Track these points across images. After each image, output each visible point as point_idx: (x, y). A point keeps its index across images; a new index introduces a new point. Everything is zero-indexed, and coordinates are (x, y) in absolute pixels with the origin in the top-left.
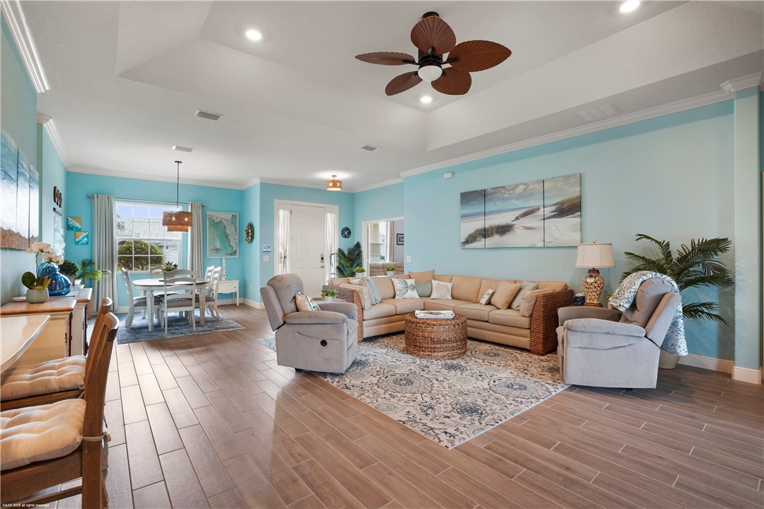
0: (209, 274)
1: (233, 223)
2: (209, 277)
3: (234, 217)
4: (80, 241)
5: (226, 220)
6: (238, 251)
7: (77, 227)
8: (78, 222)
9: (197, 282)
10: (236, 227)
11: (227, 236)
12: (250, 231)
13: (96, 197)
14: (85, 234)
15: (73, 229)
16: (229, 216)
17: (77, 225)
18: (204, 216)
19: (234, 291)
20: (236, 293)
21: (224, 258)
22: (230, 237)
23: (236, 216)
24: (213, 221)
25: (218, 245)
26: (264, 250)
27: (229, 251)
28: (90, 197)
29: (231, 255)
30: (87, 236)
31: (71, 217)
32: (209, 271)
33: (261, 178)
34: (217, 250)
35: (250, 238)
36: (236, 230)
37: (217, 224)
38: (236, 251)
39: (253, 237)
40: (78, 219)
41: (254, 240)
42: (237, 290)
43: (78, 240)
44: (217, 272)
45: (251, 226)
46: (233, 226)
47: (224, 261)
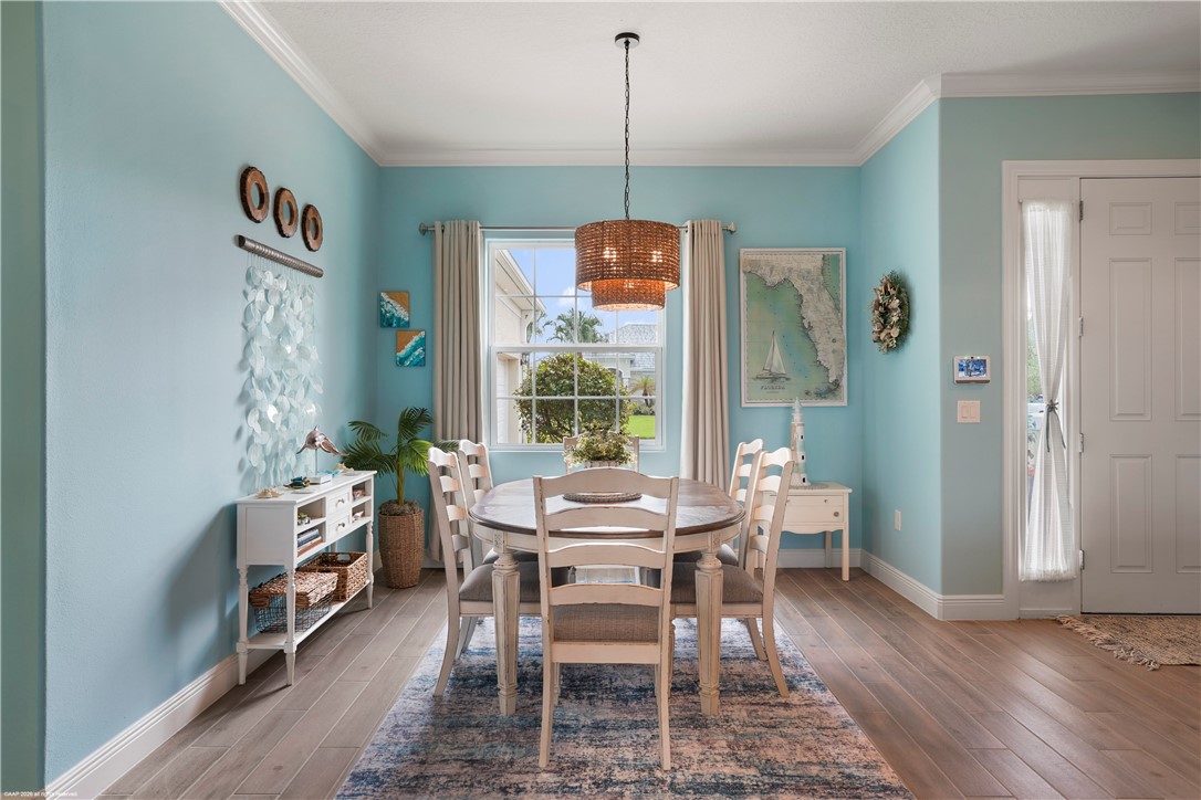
0: (746, 470)
1: (825, 286)
2: (744, 483)
3: (829, 262)
4: (406, 358)
5: (806, 275)
6: (844, 382)
7: (399, 319)
8: (402, 304)
9: (680, 523)
10: (835, 299)
11: (806, 331)
12: (895, 303)
13: (438, 232)
14: (416, 338)
15: (390, 325)
16: (812, 263)
17: (401, 313)
18: (733, 265)
19: (832, 529)
20: (840, 532)
21: (796, 405)
22: (816, 334)
23: (836, 258)
24: (761, 279)
25: (777, 361)
26: (962, 375)
27: (816, 382)
28: (425, 231)
29: (820, 395)
30: (422, 343)
31: (388, 293)
32: (749, 458)
33: (949, 78)
34: (774, 378)
35: (895, 332)
36: (837, 308)
37: (774, 292)
38: (837, 384)
39: (905, 327)
40: (402, 297)
41: (915, 339)
42: (843, 524)
43: (402, 354)
44: (777, 470)
45: (898, 288)
46: (825, 295)
47: (797, 417)
